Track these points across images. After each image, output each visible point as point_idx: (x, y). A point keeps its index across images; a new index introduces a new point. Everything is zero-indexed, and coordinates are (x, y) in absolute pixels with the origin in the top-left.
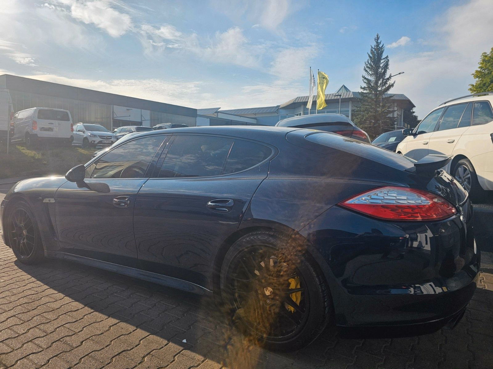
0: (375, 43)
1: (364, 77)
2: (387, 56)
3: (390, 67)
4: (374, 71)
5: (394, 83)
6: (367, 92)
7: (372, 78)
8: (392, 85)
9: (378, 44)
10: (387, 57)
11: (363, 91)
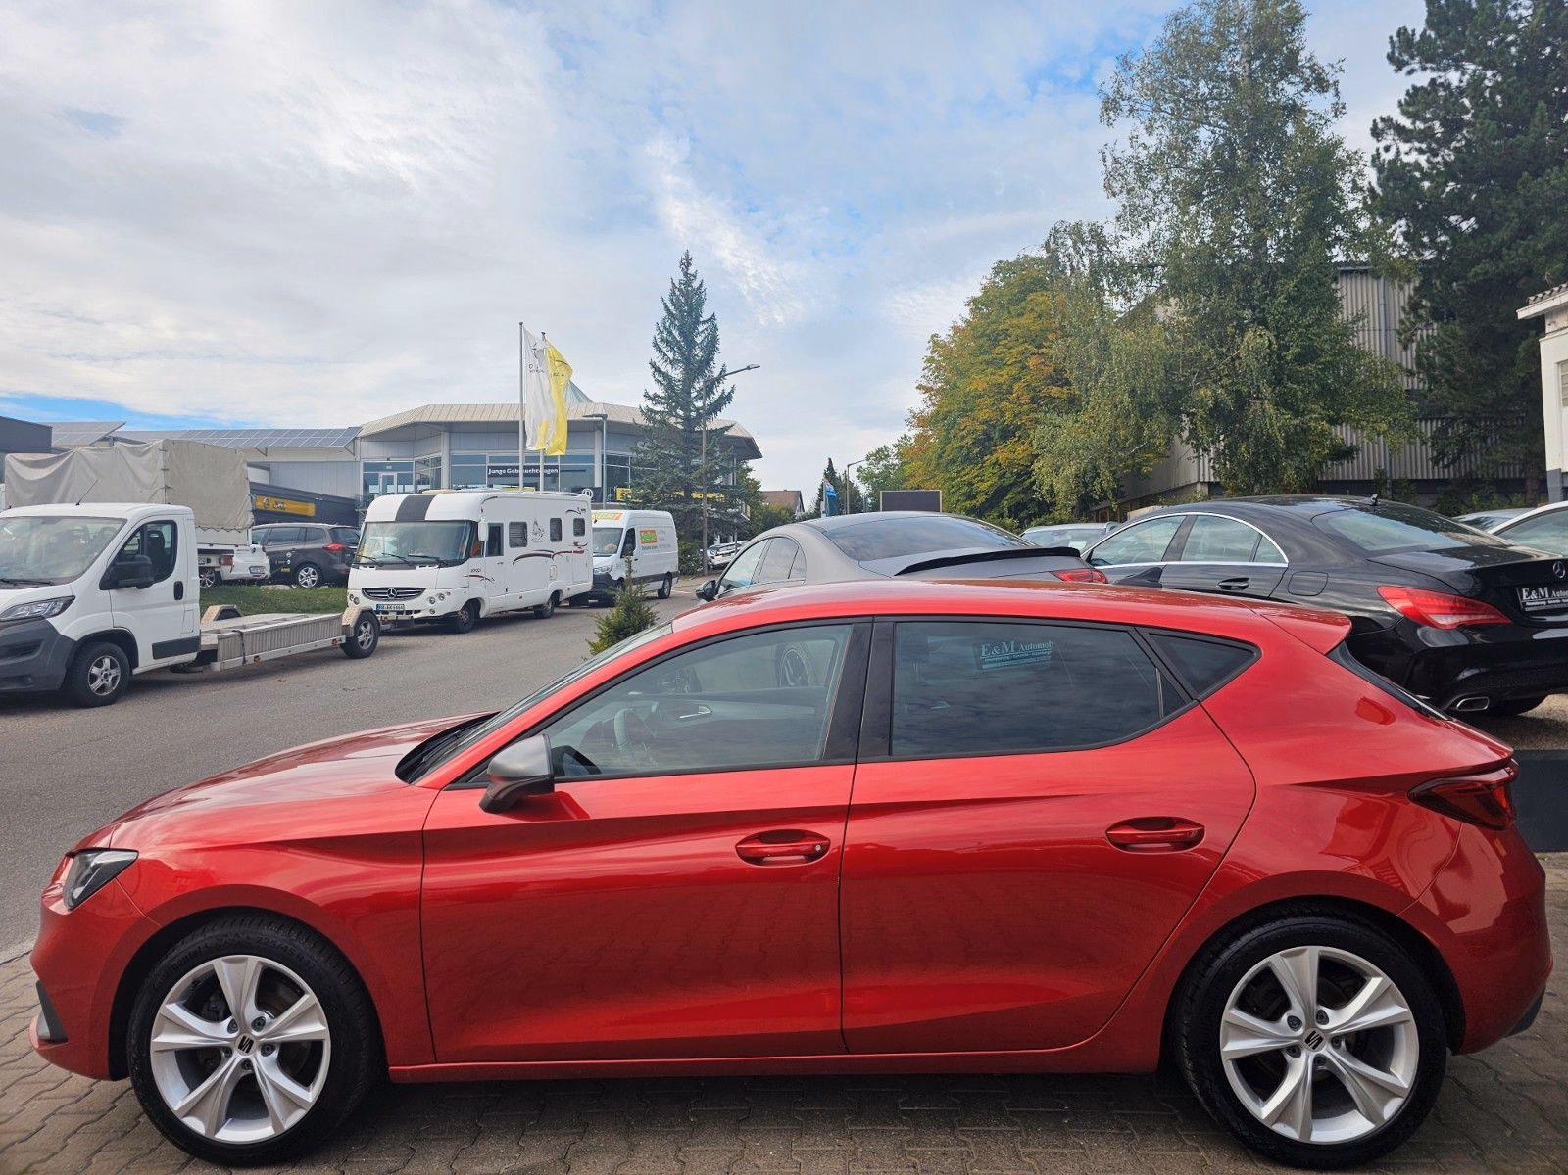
0: (679, 276)
1: (653, 365)
2: (714, 316)
3: (721, 345)
4: (682, 354)
5: (732, 391)
6: (663, 410)
7: (677, 374)
8: (726, 398)
9: (689, 278)
10: (712, 318)
11: (651, 407)
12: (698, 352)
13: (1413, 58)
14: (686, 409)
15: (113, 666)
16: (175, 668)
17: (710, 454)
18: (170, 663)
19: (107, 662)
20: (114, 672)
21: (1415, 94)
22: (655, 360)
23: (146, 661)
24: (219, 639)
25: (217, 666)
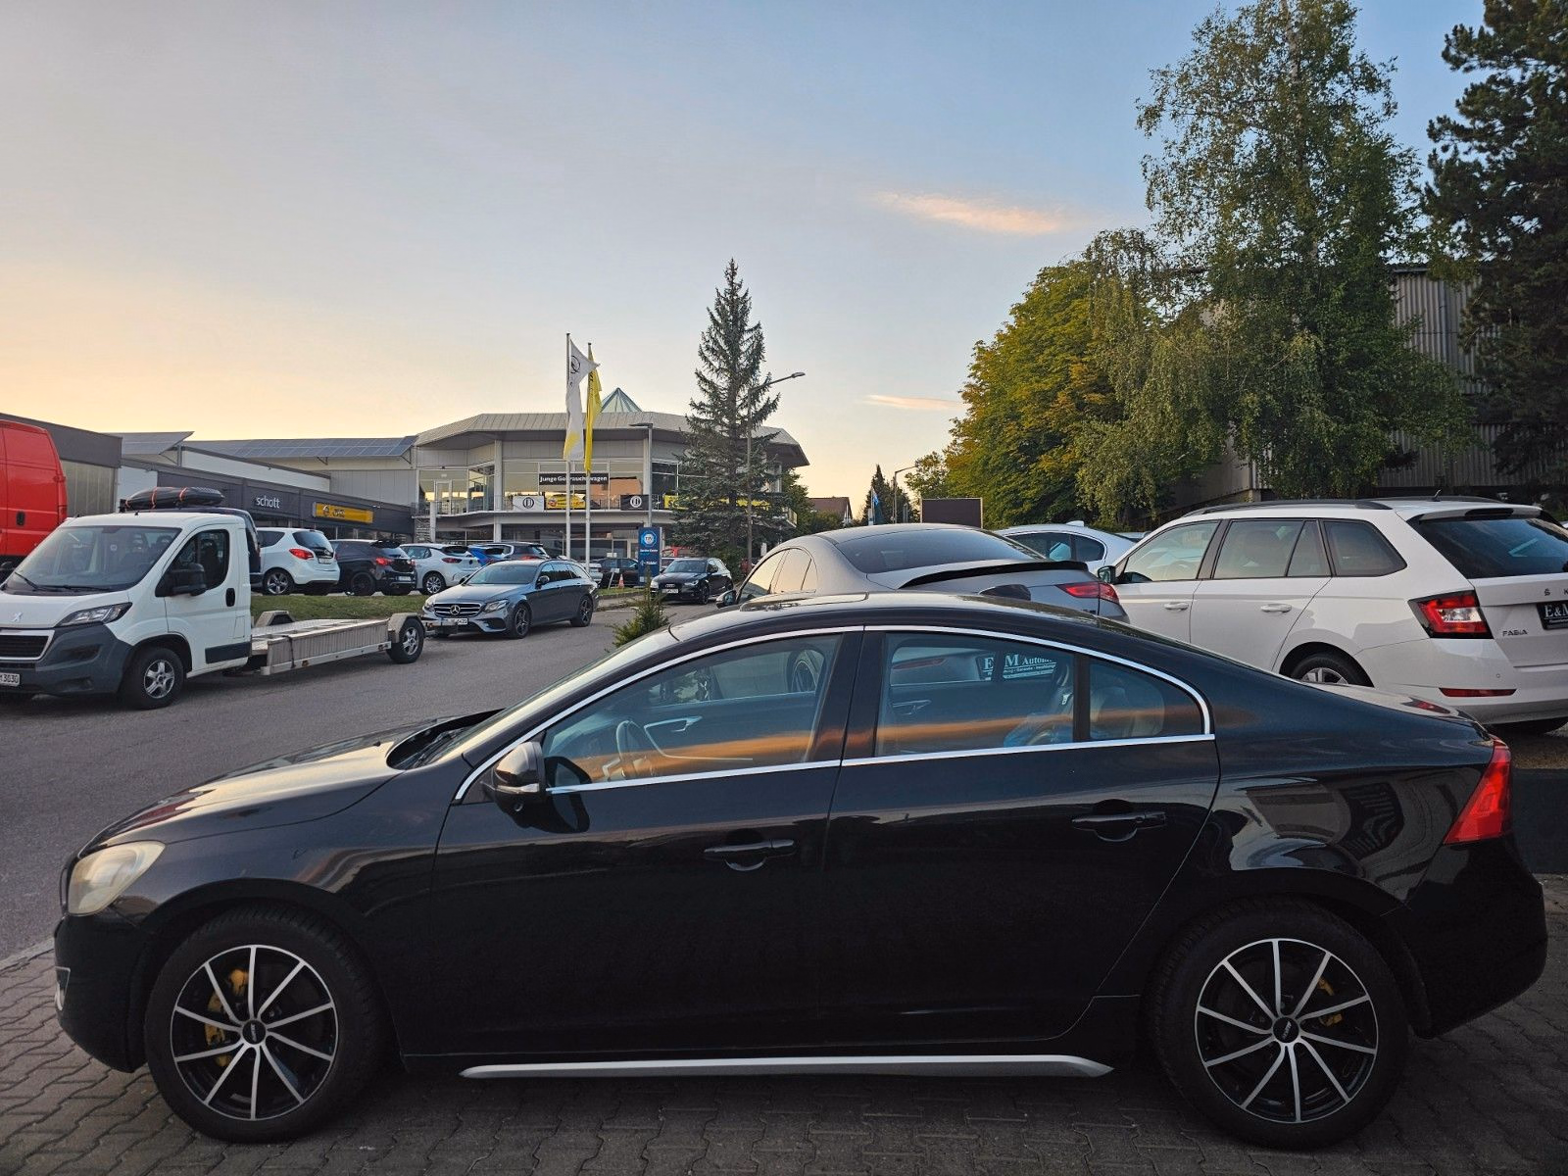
1: (698, 375)
2: (759, 325)
4: (727, 362)
5: (778, 399)
6: (708, 418)
7: (722, 382)
8: (771, 406)
9: (734, 288)
11: (697, 416)
12: (743, 361)
13: (1471, 55)
14: (732, 418)
15: (167, 669)
16: (227, 672)
17: (755, 461)
18: (222, 667)
19: (162, 666)
20: (168, 676)
21: (1474, 91)
22: (700, 369)
23: (199, 666)
24: (269, 644)
25: (267, 671)
